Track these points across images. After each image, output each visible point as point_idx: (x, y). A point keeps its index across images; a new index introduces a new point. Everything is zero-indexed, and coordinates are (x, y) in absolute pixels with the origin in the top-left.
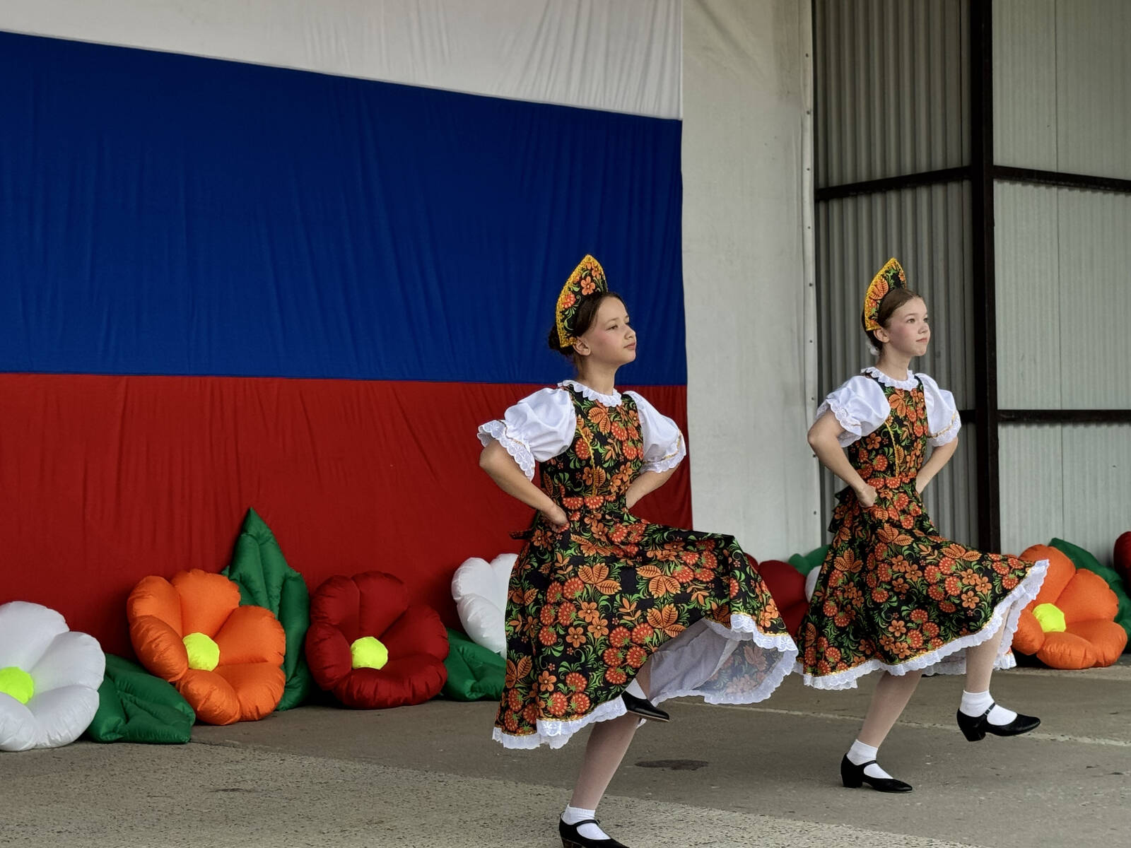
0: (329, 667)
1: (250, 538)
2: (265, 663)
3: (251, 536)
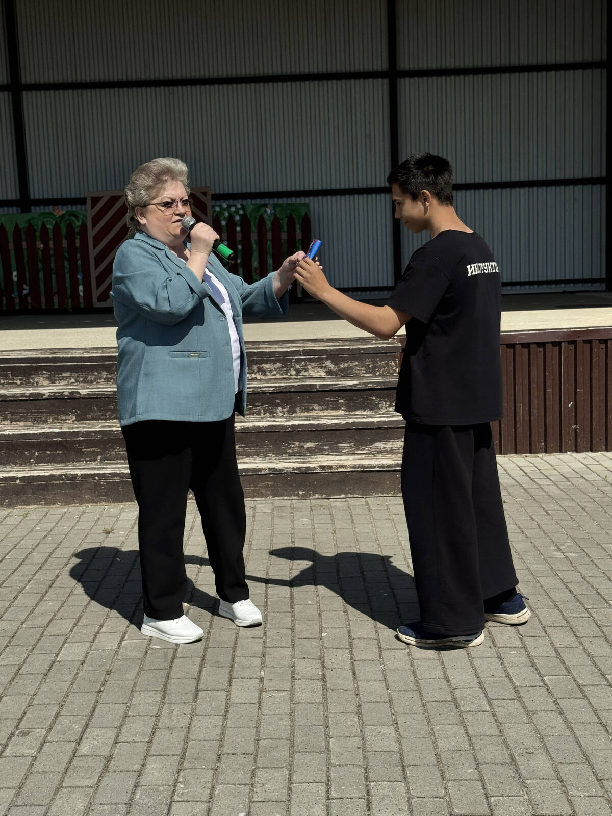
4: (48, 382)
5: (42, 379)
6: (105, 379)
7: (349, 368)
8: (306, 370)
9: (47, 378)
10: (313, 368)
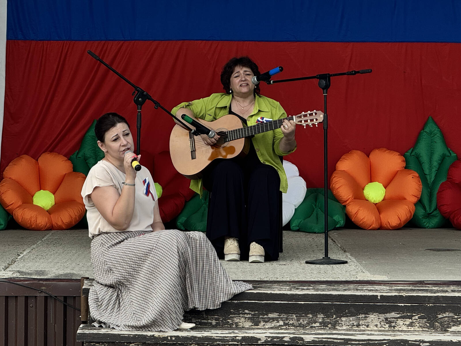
0: (443, 205)
1: (425, 133)
2: (405, 200)
3: (426, 132)
4: (250, 324)
5: (243, 320)
6: (320, 323)
9: (249, 318)
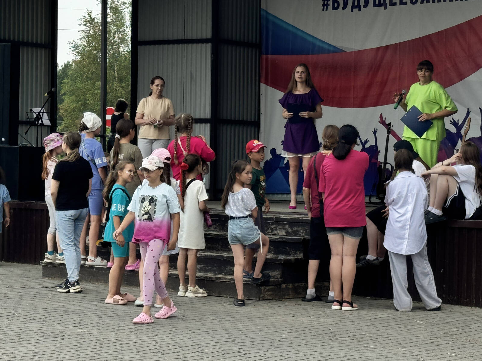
7: (297, 231)
8: (276, 230)
10: (280, 229)
